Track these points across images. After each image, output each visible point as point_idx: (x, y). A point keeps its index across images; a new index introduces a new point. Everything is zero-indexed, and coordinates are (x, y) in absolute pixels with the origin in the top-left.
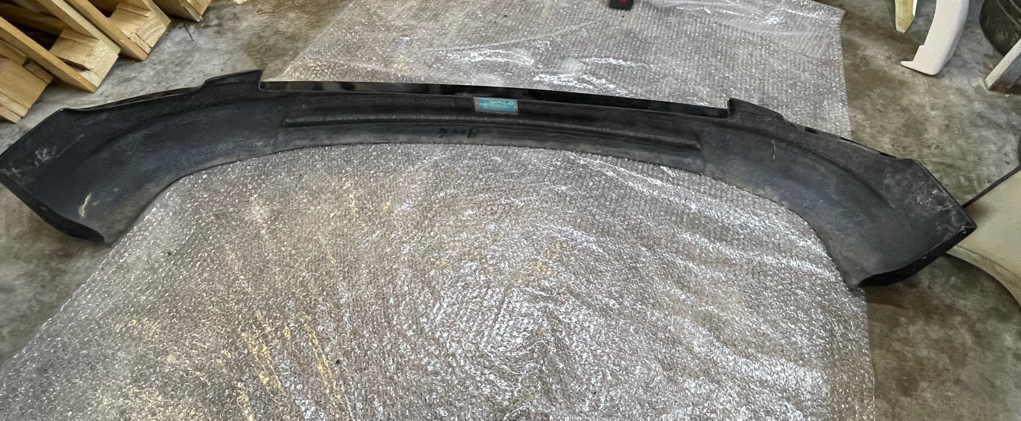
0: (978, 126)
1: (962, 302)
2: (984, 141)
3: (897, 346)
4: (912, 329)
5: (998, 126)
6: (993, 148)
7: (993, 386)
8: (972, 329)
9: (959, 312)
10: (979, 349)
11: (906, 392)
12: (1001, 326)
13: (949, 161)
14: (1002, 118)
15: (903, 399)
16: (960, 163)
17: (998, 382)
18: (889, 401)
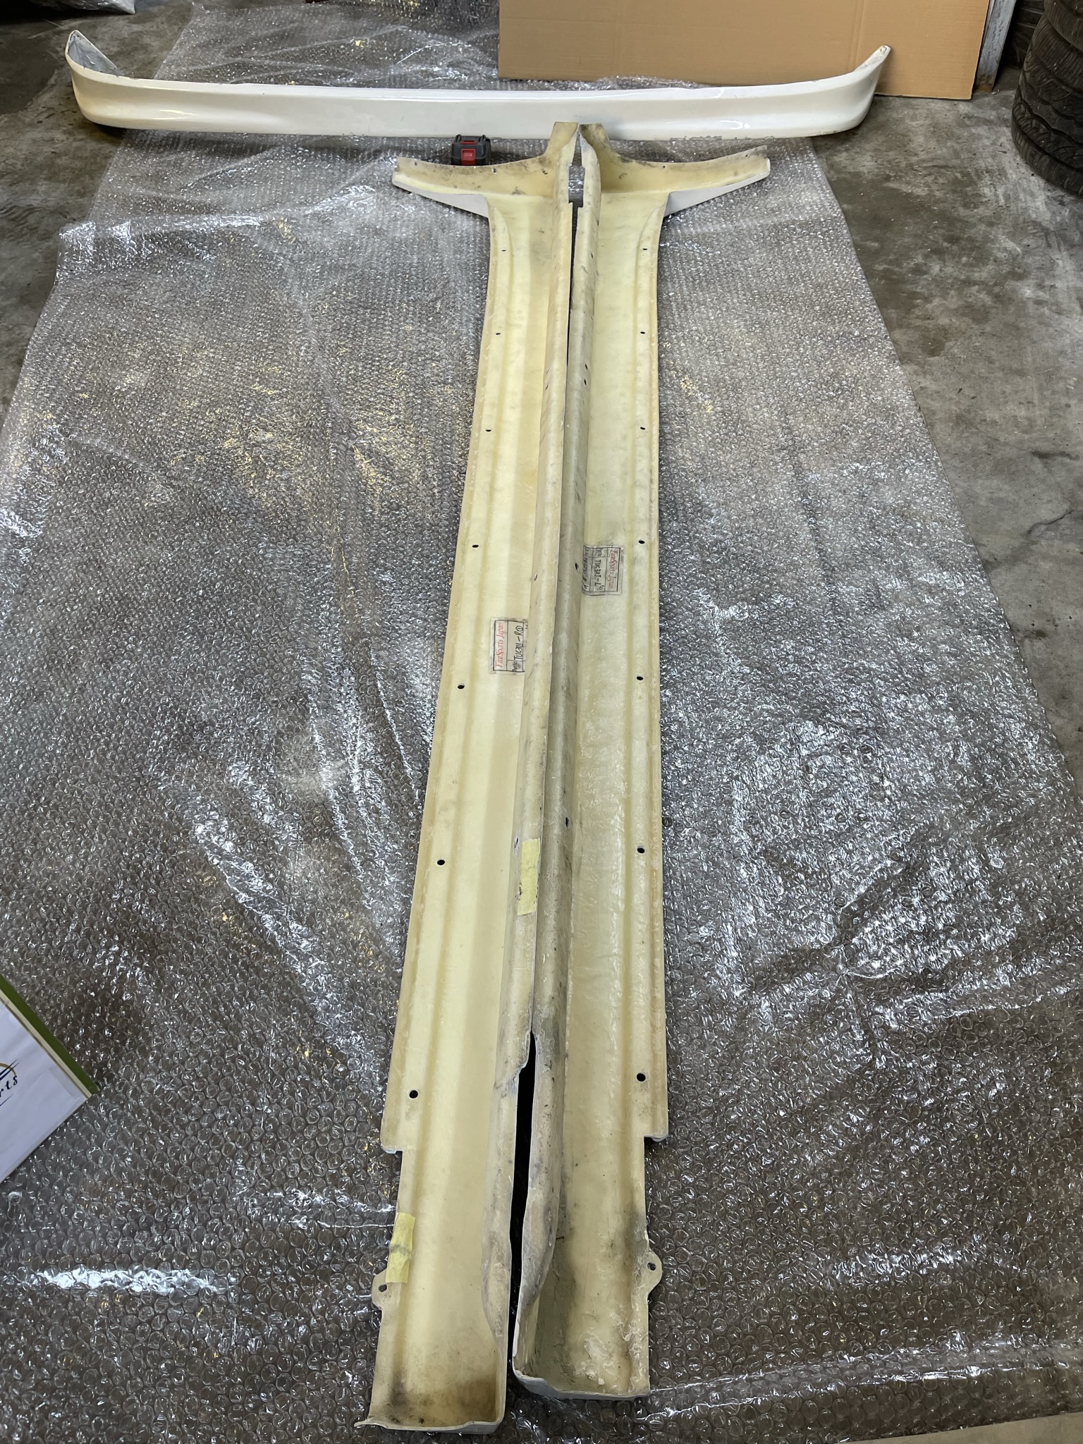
0: (968, 126)
1: (977, 275)
2: (979, 137)
3: (918, 323)
4: (929, 306)
5: (988, 122)
6: (987, 142)
7: (1018, 328)
8: (990, 293)
9: (975, 283)
10: (1000, 306)
11: (933, 353)
12: (1019, 284)
13: (942, 163)
14: (992, 115)
15: (932, 359)
16: (955, 162)
17: (1022, 325)
18: (917, 364)
